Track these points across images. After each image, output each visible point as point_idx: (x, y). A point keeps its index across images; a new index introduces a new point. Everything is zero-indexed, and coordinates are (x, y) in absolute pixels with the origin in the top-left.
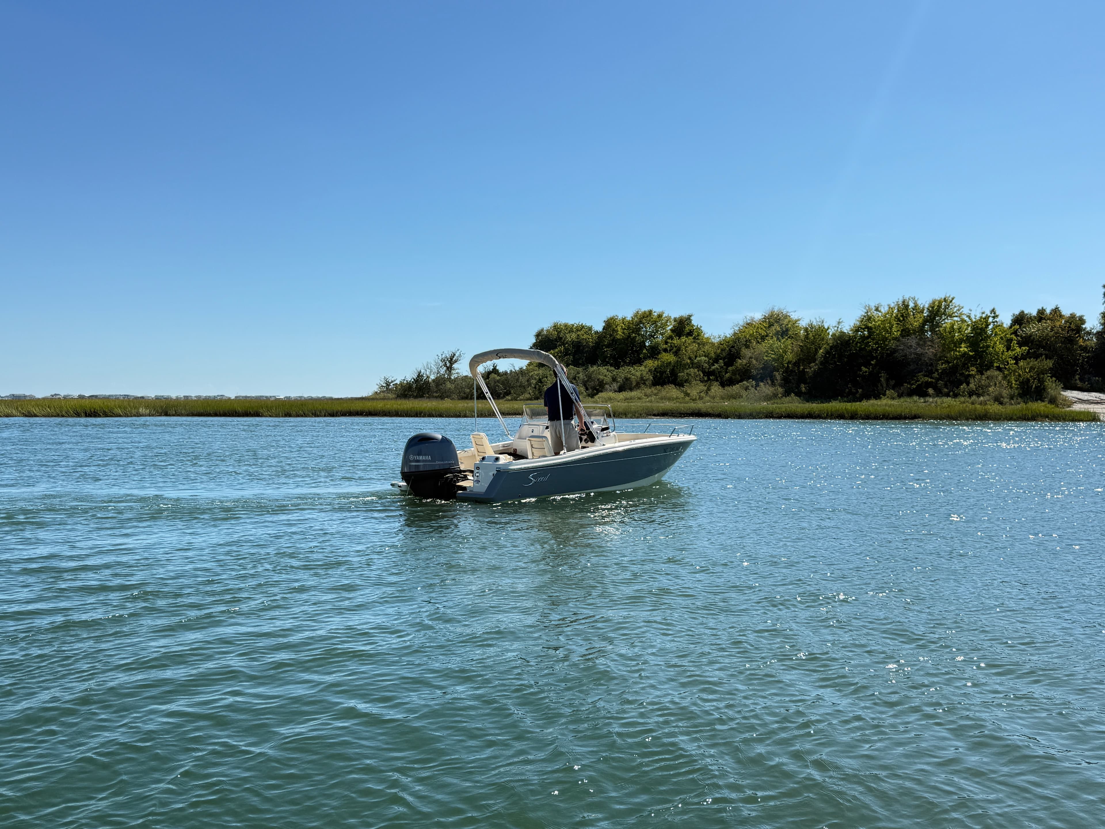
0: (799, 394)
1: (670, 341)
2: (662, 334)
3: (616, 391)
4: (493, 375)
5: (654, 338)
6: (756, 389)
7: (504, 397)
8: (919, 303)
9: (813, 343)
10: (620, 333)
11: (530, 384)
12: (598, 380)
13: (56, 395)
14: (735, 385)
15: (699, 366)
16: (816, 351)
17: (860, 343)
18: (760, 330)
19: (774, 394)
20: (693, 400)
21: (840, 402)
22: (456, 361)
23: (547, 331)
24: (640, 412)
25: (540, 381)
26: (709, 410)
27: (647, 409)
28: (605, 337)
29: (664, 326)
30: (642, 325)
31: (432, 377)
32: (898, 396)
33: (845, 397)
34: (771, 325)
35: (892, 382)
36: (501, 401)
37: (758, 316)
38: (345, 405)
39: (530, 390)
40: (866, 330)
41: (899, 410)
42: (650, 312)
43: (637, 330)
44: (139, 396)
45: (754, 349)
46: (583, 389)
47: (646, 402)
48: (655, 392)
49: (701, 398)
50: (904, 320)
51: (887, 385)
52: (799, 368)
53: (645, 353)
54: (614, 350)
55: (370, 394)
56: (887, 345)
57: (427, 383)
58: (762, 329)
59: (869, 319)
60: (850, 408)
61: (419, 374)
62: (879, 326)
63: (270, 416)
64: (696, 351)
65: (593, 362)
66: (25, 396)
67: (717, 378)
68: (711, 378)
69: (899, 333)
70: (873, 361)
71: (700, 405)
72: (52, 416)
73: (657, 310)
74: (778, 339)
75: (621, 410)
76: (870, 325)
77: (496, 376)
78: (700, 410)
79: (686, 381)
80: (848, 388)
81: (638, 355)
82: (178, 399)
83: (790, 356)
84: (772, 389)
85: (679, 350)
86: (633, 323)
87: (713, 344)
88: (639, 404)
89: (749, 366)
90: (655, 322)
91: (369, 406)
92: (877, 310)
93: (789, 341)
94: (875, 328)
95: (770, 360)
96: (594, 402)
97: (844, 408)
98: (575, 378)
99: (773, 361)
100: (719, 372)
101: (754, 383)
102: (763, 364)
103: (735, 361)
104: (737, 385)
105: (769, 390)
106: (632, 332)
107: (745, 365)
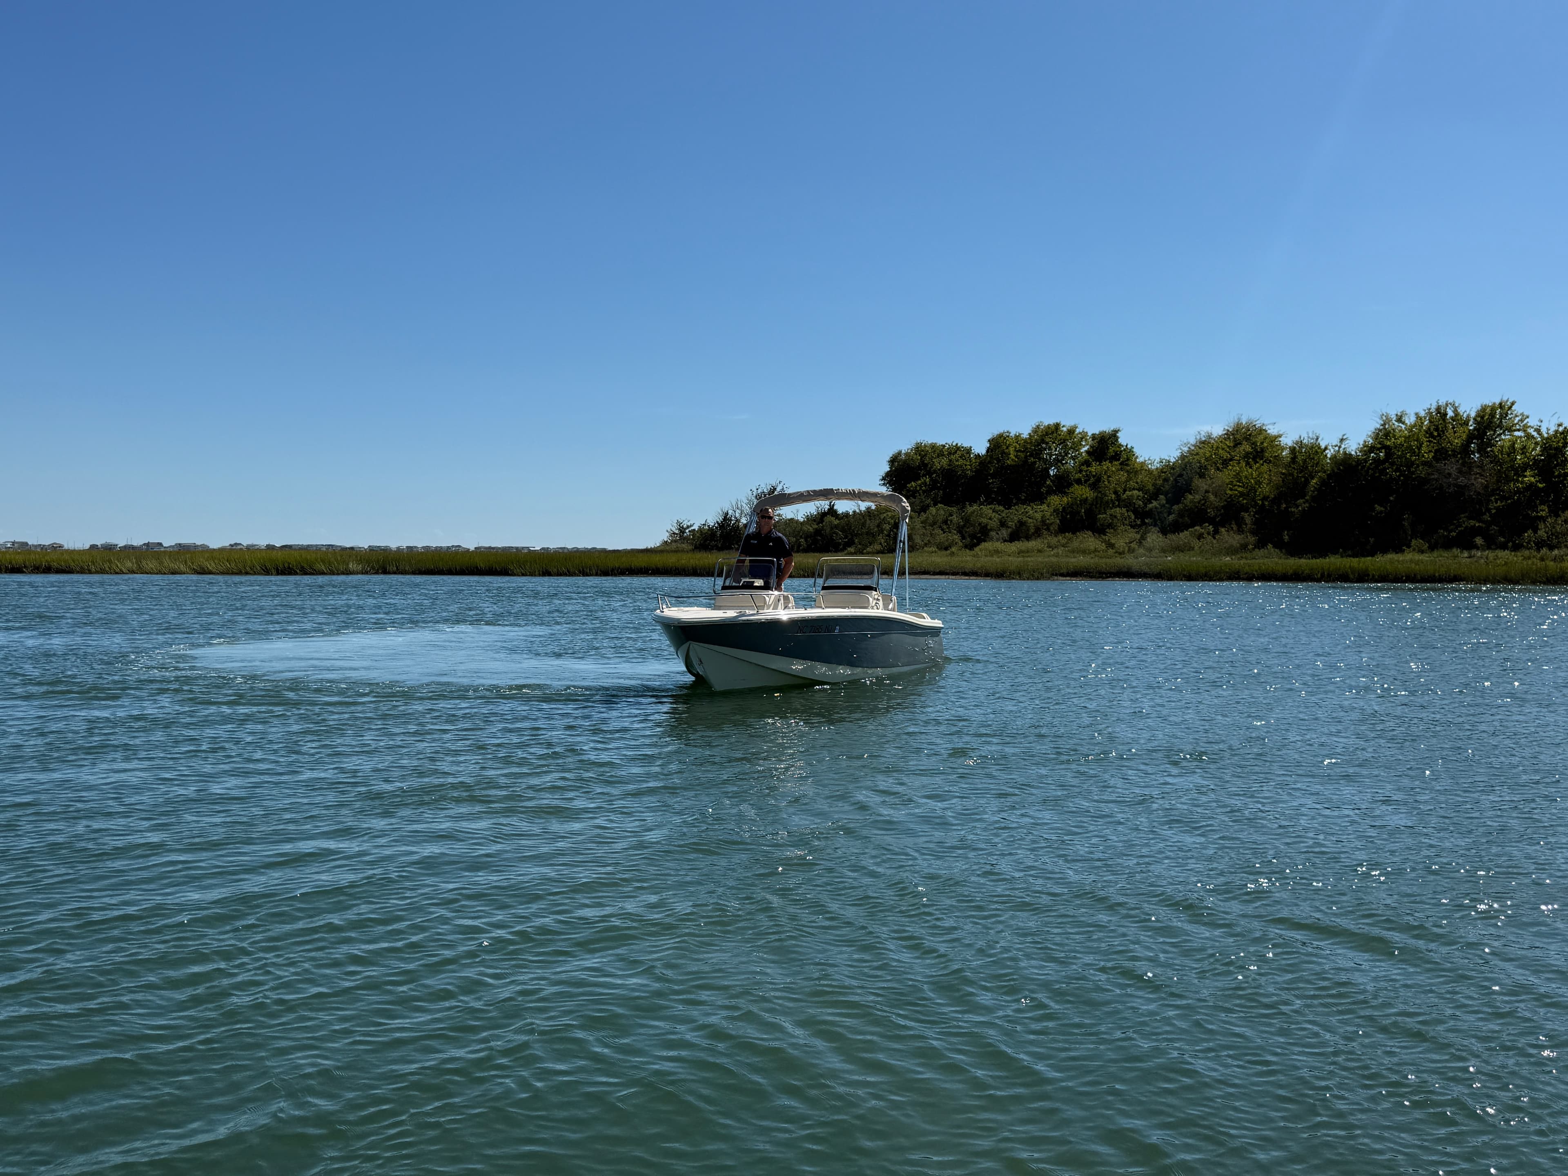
0: (1279, 545)
1: (1084, 468)
3: (1005, 541)
4: (829, 518)
5: (1063, 464)
6: (1214, 538)
7: (844, 548)
8: (1461, 410)
9: (1301, 470)
10: (1012, 456)
11: (881, 531)
12: (980, 524)
13: (236, 544)
14: (1182, 531)
15: (1128, 504)
16: (1307, 482)
17: (1372, 469)
18: (1221, 451)
19: (1242, 545)
20: (1120, 554)
21: (1342, 557)
23: (907, 454)
24: (1040, 571)
25: (896, 526)
26: (1143, 568)
27: (1051, 567)
28: (990, 462)
29: (1076, 447)
30: (1044, 445)
31: (744, 521)
32: (1429, 547)
33: (1349, 549)
34: (1237, 444)
35: (1421, 528)
36: (840, 554)
37: (1218, 430)
38: (624, 559)
39: (881, 539)
40: (1382, 450)
41: (1431, 569)
42: (1057, 426)
43: (1037, 453)
44: (348, 546)
45: (1211, 479)
46: (957, 537)
47: (1049, 556)
48: (1064, 541)
49: (1131, 551)
50: (1439, 435)
51: (1412, 531)
52: (1279, 506)
53: (1048, 486)
54: (1002, 481)
55: (658, 545)
56: (1413, 473)
57: (736, 529)
58: (1223, 449)
59: (1387, 434)
60: (1356, 565)
61: (725, 517)
62: (1400, 444)
63: (523, 575)
64: (1127, 481)
65: (972, 499)
66: (196, 546)
67: (1156, 521)
68: (1146, 521)
69: (1431, 455)
70: (1391, 495)
71: (1130, 561)
72: (233, 573)
73: (1066, 423)
74: (1248, 464)
75: (1012, 568)
76: (1388, 443)
77: (833, 519)
78: (1129, 568)
79: (1110, 526)
80: (1354, 536)
81: (1039, 488)
82: (399, 550)
83: (1265, 489)
84: (1238, 537)
85: (1100, 481)
86: (1031, 443)
87: (1150, 472)
88: (1040, 559)
89: (1203, 505)
90: (1063, 442)
91: (657, 561)
92: (1400, 419)
93: (1265, 467)
94: (1396, 447)
95: (1236, 495)
96: (974, 556)
97: (1348, 566)
98: (945, 522)
99: (1240, 497)
100: (1158, 513)
101: (1211, 528)
102: (1226, 500)
103: (1183, 496)
104: (1186, 532)
105: (1234, 538)
106: (1030, 456)
107: (1199, 502)
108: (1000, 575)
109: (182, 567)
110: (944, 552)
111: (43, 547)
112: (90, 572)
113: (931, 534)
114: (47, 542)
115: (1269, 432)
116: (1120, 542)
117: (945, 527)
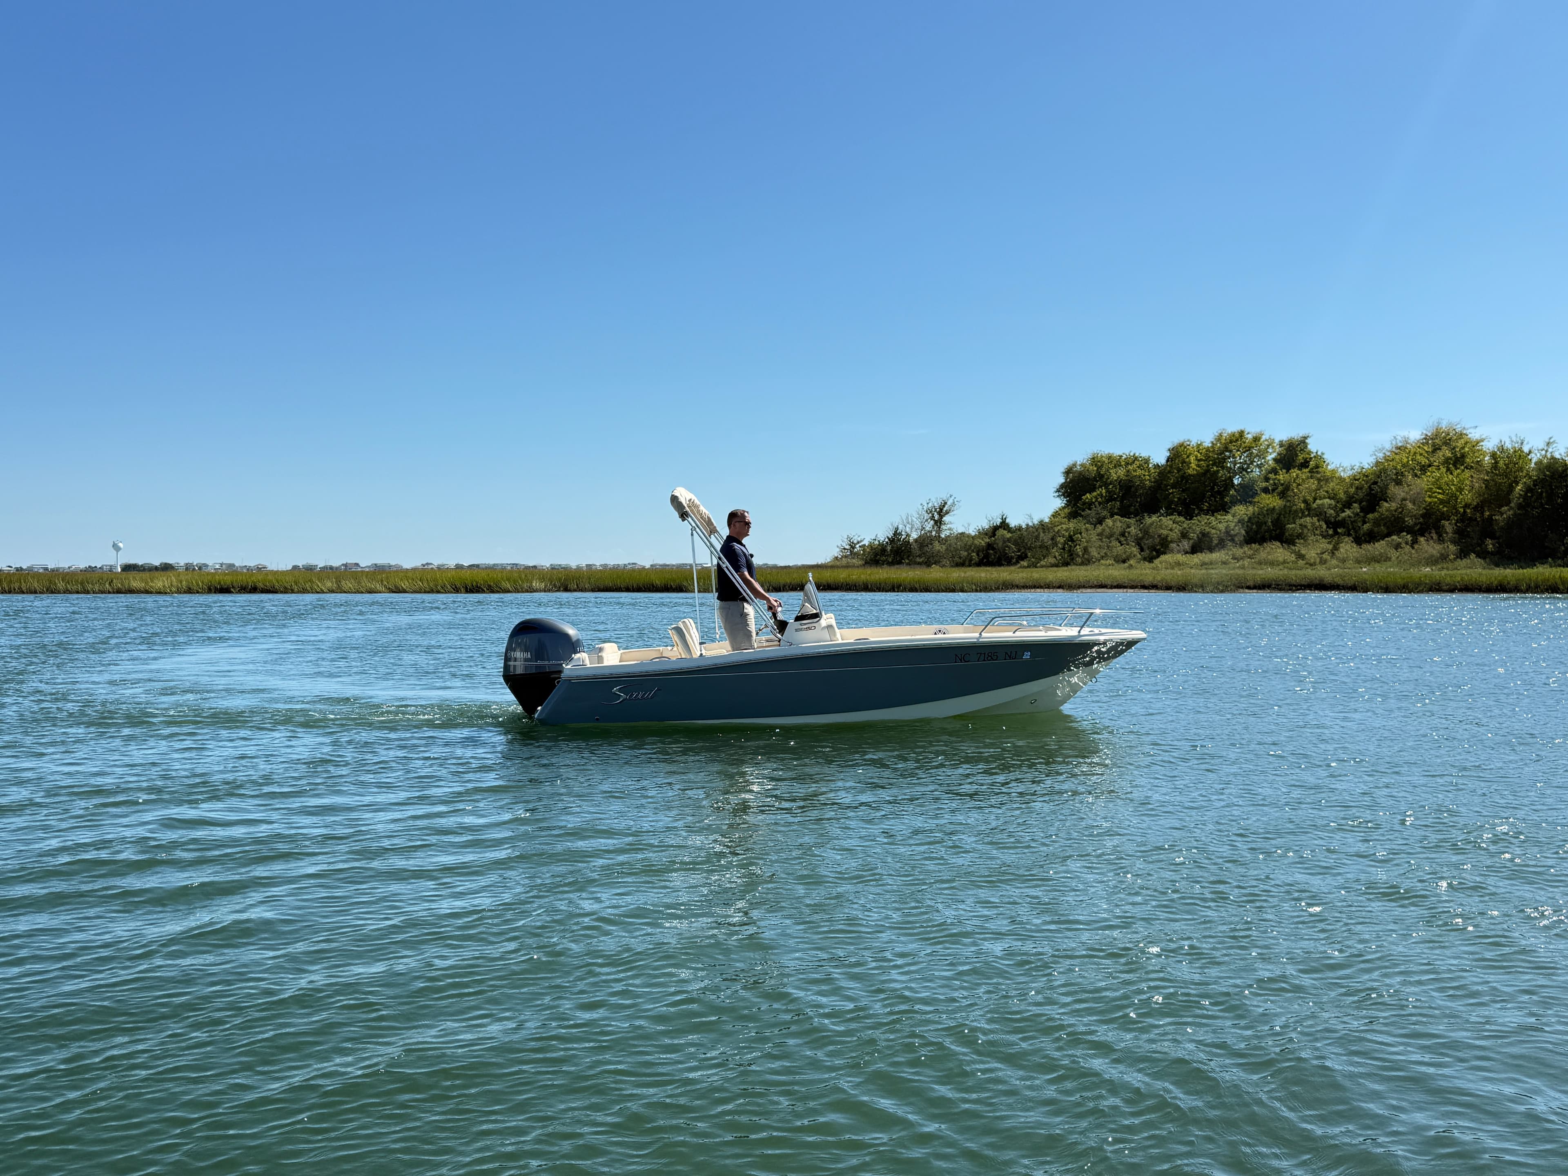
0: (1483, 554)
1: (1272, 476)
2: (1260, 466)
3: (1186, 553)
4: (1001, 532)
5: (1248, 473)
6: (1413, 548)
7: (1017, 562)
9: (1506, 475)
10: (1193, 466)
11: (1055, 544)
12: (1159, 536)
13: (427, 564)
14: (1378, 541)
15: (1320, 514)
16: (1511, 489)
18: (1418, 457)
19: (1442, 555)
20: (1311, 565)
21: (1551, 567)
22: (947, 513)
23: (1082, 465)
24: (1226, 583)
25: (1071, 538)
26: (1336, 580)
27: (1236, 579)
28: (1169, 472)
29: (1262, 454)
30: (1227, 454)
31: (914, 535)
33: (1559, 558)
34: (1436, 449)
36: (1012, 568)
37: (1415, 435)
38: (795, 575)
39: (1055, 551)
42: (1241, 434)
43: (1220, 462)
44: (531, 565)
45: (1408, 486)
46: (1135, 550)
47: (1234, 568)
48: (1250, 552)
49: (1323, 562)
52: (1482, 513)
53: (1232, 496)
54: (1183, 491)
55: (829, 560)
57: (907, 543)
58: (1421, 454)
61: (896, 532)
64: (1316, 490)
65: (1152, 509)
66: (390, 566)
67: (1349, 531)
68: (1339, 530)
71: (1321, 573)
72: (425, 592)
73: (1251, 431)
74: (1448, 469)
75: (1195, 581)
77: (1005, 532)
78: (1321, 580)
79: (1300, 536)
80: (1564, 545)
81: (1222, 498)
82: (579, 568)
83: (1467, 496)
84: (1438, 547)
85: (1288, 490)
86: (1214, 451)
87: (1341, 479)
88: (1224, 571)
89: (1401, 513)
90: (1249, 449)
91: (828, 576)
93: (1467, 473)
95: (1436, 503)
96: (1154, 569)
97: (1557, 576)
98: (1123, 534)
99: (1440, 504)
100: (1352, 522)
101: (1409, 538)
102: (1425, 508)
103: (1378, 504)
104: (1382, 542)
105: (1434, 548)
106: (1213, 465)
107: (1396, 511)
108: (1182, 588)
109: (379, 587)
110: (1122, 565)
111: (249, 569)
112: (293, 592)
113: (1108, 547)
114: (252, 563)
115: (1470, 436)
116: (1311, 553)
117: (1122, 539)
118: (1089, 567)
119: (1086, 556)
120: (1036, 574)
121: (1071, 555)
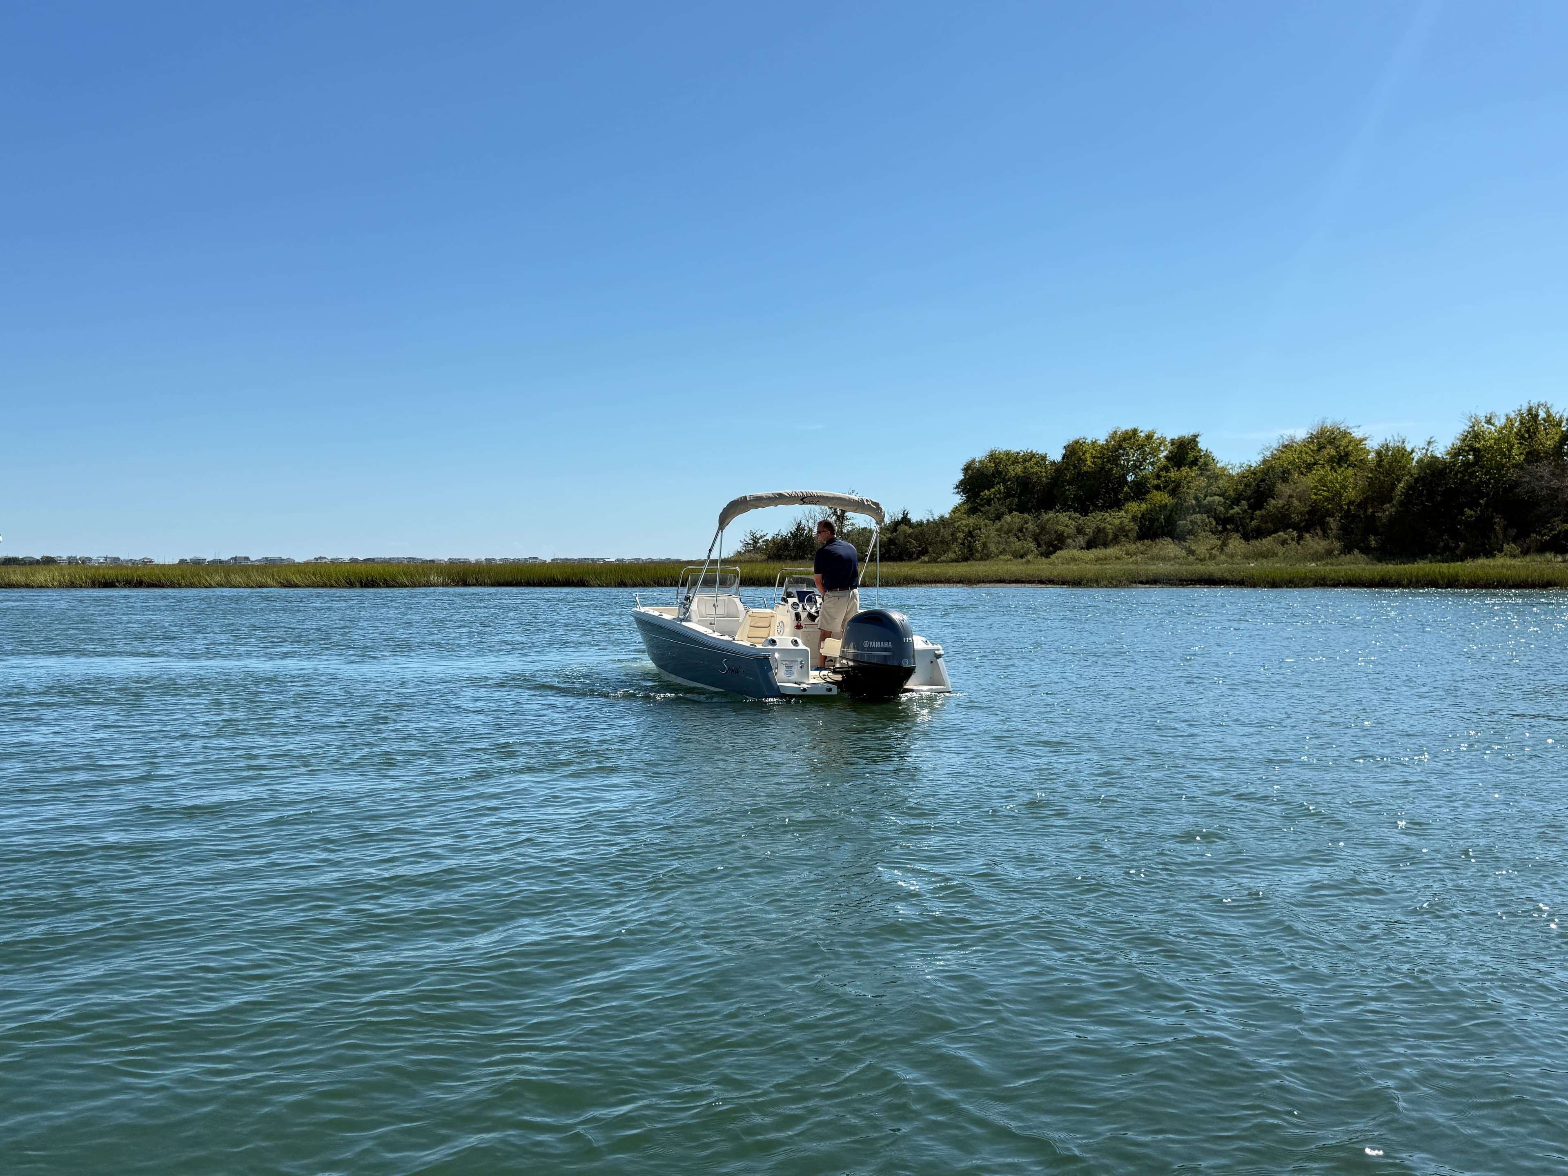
0: (1366, 550)
1: (1163, 473)
2: (1152, 464)
3: (1082, 548)
4: (903, 527)
5: (1141, 470)
6: (1299, 544)
7: (918, 557)
8: (1553, 411)
9: (1388, 473)
10: (1088, 463)
11: (955, 540)
12: (1056, 532)
13: (320, 558)
14: (1265, 537)
15: (1209, 510)
16: (1393, 486)
17: (1461, 472)
18: (1304, 455)
19: (1327, 550)
20: (1201, 560)
21: (1431, 562)
23: (980, 462)
24: (1119, 578)
25: (970, 534)
26: (1225, 575)
27: (1130, 574)
28: (1066, 469)
29: (1155, 452)
30: (1121, 451)
32: (1522, 552)
33: (1438, 554)
34: (1321, 447)
35: (1513, 532)
36: (914, 563)
37: (1301, 434)
39: (956, 547)
40: (1471, 453)
41: (1523, 574)
42: (1135, 432)
43: (1115, 460)
44: (429, 559)
45: (1295, 483)
46: (1032, 545)
47: (1128, 563)
48: (1143, 548)
49: (1212, 557)
50: (1530, 437)
51: (1504, 536)
52: (1366, 511)
53: (1126, 493)
54: (1079, 487)
55: (732, 555)
56: (1504, 476)
58: (1307, 453)
59: (1476, 436)
60: (1446, 571)
61: (798, 526)
62: (1490, 447)
63: (599, 586)
64: (1207, 487)
65: (1048, 505)
66: (282, 560)
67: (1237, 527)
68: (1228, 527)
69: (1522, 457)
70: (1482, 499)
71: (1211, 568)
72: (318, 587)
73: (1144, 429)
74: (1332, 468)
75: (1090, 575)
76: (1477, 445)
77: (907, 527)
78: (1211, 575)
79: (1191, 532)
80: (1443, 541)
81: (1116, 495)
82: (478, 563)
83: (1351, 494)
84: (1324, 543)
85: (1179, 487)
86: (1108, 449)
87: (1231, 477)
88: (1118, 567)
89: (1287, 510)
90: (1141, 447)
92: (1489, 421)
93: (1350, 471)
94: (1485, 450)
95: (1321, 500)
96: (1050, 564)
97: (1437, 571)
98: (1021, 530)
99: (1325, 501)
100: (1240, 519)
101: (1295, 534)
102: (1310, 506)
103: (1266, 501)
104: (1269, 538)
105: (1319, 544)
106: (1107, 462)
107: (1283, 508)
108: (1077, 583)
109: (270, 581)
110: (1020, 560)
111: (134, 562)
112: (180, 586)
113: (1007, 542)
114: (137, 557)
115: (1353, 435)
116: (1202, 549)
117: (1020, 535)
118: (987, 562)
119: (985, 552)
120: (937, 569)
121: (971, 550)
